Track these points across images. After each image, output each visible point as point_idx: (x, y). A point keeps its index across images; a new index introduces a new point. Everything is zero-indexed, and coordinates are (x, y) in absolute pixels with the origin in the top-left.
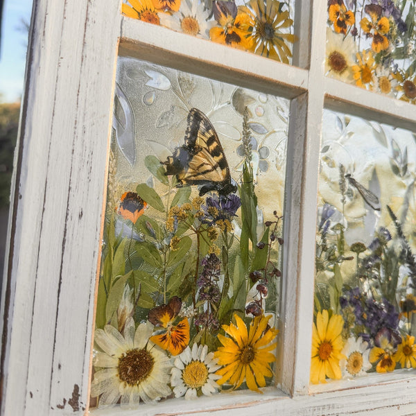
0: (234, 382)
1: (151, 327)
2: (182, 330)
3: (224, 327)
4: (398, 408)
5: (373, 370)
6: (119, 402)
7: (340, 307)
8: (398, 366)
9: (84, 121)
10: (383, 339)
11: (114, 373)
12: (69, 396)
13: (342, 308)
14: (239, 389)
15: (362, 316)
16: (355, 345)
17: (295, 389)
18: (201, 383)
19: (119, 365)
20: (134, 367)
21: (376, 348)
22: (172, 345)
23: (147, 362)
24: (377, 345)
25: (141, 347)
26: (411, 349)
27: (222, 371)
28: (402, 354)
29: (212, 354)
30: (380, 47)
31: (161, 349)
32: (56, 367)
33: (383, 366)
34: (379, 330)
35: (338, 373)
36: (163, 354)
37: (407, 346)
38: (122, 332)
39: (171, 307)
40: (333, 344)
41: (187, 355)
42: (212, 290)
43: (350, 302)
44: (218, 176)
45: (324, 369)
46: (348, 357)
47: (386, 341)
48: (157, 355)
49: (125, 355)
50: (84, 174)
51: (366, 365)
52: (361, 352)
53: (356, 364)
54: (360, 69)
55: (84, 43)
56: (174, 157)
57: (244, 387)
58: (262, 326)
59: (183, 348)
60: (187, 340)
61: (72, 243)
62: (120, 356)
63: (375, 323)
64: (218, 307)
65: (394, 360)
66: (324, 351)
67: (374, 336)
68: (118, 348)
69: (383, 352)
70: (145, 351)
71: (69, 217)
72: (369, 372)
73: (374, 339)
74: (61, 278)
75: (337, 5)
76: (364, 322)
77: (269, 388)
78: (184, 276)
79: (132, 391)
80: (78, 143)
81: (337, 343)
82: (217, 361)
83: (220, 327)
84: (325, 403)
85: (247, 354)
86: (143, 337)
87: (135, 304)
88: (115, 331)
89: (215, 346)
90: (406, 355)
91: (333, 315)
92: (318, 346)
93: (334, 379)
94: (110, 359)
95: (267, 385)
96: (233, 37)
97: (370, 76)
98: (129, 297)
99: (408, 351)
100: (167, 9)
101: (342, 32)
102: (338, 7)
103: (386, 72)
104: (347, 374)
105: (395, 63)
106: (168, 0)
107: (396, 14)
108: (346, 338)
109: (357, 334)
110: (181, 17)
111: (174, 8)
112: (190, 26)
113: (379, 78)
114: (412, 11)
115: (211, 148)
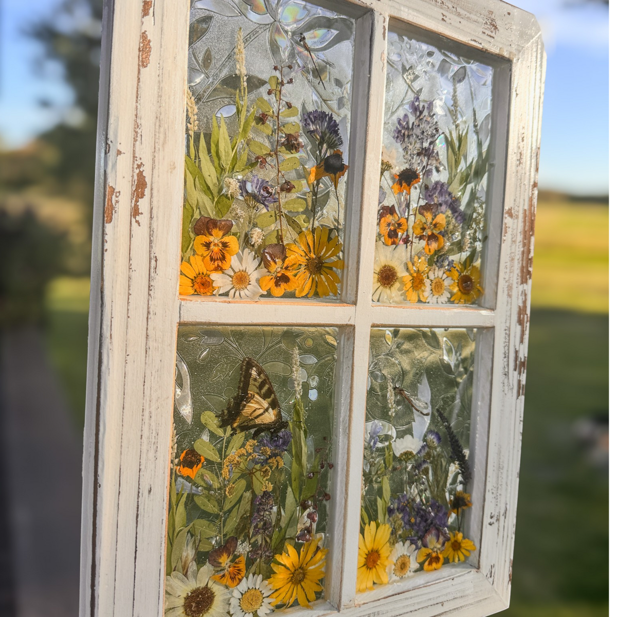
0: (286, 601)
1: (211, 568)
2: (239, 565)
3: (278, 558)
4: (442, 605)
5: (421, 569)
7: (387, 516)
8: (447, 562)
9: (150, 407)
10: (431, 539)
11: (180, 611)
13: (390, 517)
14: (292, 606)
15: (410, 521)
16: (402, 549)
17: (342, 604)
18: (257, 607)
19: (185, 603)
20: (198, 604)
21: (423, 549)
22: (230, 580)
23: (208, 597)
24: (425, 546)
25: (203, 585)
26: (459, 544)
27: (276, 594)
28: (451, 549)
29: (266, 582)
30: (434, 246)
31: (220, 584)
33: (430, 563)
34: (427, 531)
35: (385, 579)
36: (222, 588)
37: (456, 541)
38: (186, 575)
39: (227, 546)
40: (381, 552)
41: (243, 586)
42: (265, 524)
43: (398, 509)
44: (270, 417)
45: (372, 576)
46: (395, 562)
47: (434, 539)
48: (217, 590)
49: (190, 594)
50: (151, 454)
51: (414, 565)
52: (408, 555)
53: (403, 566)
54: (411, 278)
55: (147, 335)
57: (296, 603)
58: (313, 548)
59: (240, 580)
61: (144, 516)
62: (185, 595)
63: (423, 524)
64: (271, 539)
65: (441, 557)
66: (371, 559)
67: (422, 538)
68: (183, 588)
69: (430, 551)
70: (206, 588)
71: (140, 495)
72: (416, 571)
73: (422, 541)
74: (136, 547)
75: (388, 216)
76: (411, 525)
77: (320, 601)
78: (240, 517)
80: (146, 428)
81: (384, 552)
82: (271, 586)
83: (273, 557)
84: (371, 612)
85: (298, 576)
86: (204, 576)
87: (196, 549)
88: (180, 575)
89: (268, 574)
90: (454, 550)
91: (381, 525)
92: (366, 556)
93: (381, 584)
94: (177, 600)
95: (317, 598)
96: (282, 279)
97: (421, 282)
98: (191, 544)
99: (457, 546)
100: (219, 269)
101: (393, 243)
102: (389, 218)
103: (439, 273)
104: (394, 578)
105: (451, 258)
106: (219, 260)
107: (453, 205)
108: (394, 544)
109: (404, 539)
110: (232, 274)
111: (225, 266)
112: (241, 279)
113: (431, 281)
114: (473, 196)
115: (263, 391)
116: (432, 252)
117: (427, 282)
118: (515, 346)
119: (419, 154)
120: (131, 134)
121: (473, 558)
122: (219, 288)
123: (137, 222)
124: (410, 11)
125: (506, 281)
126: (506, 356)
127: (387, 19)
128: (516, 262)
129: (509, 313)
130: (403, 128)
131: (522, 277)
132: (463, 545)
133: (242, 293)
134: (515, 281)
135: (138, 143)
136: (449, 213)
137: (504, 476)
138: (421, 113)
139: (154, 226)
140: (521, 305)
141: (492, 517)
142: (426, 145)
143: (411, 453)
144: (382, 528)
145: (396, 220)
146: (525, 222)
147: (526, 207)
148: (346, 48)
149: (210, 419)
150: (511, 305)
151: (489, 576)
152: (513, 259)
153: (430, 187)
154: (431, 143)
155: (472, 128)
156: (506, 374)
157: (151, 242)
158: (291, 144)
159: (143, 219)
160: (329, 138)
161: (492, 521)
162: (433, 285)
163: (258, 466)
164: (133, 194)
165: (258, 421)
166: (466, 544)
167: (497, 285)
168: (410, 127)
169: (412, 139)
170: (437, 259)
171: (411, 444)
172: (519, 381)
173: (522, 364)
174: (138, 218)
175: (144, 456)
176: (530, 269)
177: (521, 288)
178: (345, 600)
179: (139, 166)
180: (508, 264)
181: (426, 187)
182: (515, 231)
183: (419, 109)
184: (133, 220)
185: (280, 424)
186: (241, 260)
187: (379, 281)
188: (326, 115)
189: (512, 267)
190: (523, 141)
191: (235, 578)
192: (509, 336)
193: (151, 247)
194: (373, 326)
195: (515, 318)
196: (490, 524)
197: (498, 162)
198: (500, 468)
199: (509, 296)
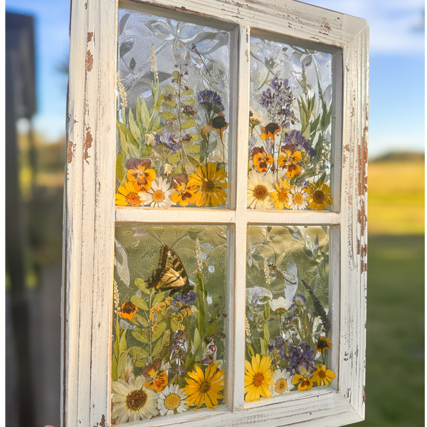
0: (197, 403)
1: (144, 378)
2: (163, 377)
3: (189, 373)
4: (310, 414)
5: (296, 388)
6: (128, 421)
7: (268, 351)
8: (315, 385)
9: (98, 274)
10: (302, 368)
11: (124, 405)
12: (100, 421)
13: (270, 351)
14: (201, 407)
15: (285, 355)
16: (280, 374)
17: (234, 407)
18: (176, 406)
19: (127, 400)
20: (136, 400)
21: (296, 375)
22: (156, 387)
23: (143, 397)
24: (298, 373)
25: (139, 389)
26: (324, 373)
27: (189, 398)
28: (318, 377)
29: (181, 390)
30: (293, 173)
31: (151, 389)
32: (92, 407)
33: (303, 385)
34: (299, 363)
35: (268, 393)
36: (152, 392)
37: (322, 371)
38: (127, 381)
39: (155, 365)
40: (264, 375)
41: (167, 391)
42: (180, 352)
43: (276, 347)
45: (258, 391)
46: (276, 382)
47: (305, 370)
48: (148, 392)
49: (130, 394)
50: (100, 303)
51: (290, 386)
52: (286, 378)
53: (282, 386)
54: (278, 193)
55: (95, 230)
56: (152, 277)
57: (204, 406)
58: (214, 370)
59: (164, 388)
60: (166, 383)
61: (96, 341)
62: (127, 395)
63: (295, 358)
64: (184, 361)
65: (311, 381)
66: (258, 380)
67: (295, 367)
68: (125, 390)
69: (302, 377)
70: (141, 391)
71: (93, 327)
72: (291, 390)
73: (295, 369)
74: (91, 360)
75: (259, 153)
76: (287, 358)
77: (221, 405)
78: (163, 346)
79: (135, 414)
80: (95, 286)
81: (267, 375)
82: (185, 393)
83: (186, 373)
84: (256, 414)
85: (205, 387)
86: (139, 384)
87: (134, 365)
88: (124, 381)
89: (183, 385)
90: (321, 377)
91: (264, 357)
92: (253, 378)
93: (266, 397)
94: (122, 397)
95: (219, 404)
96: (186, 195)
97: (285, 196)
98: (130, 362)
99: (322, 375)
100: (143, 189)
101: (264, 171)
102: (260, 155)
103: (299, 190)
104: (275, 393)
105: (306, 180)
106: (143, 184)
107: (307, 145)
108: (274, 370)
109: (282, 367)
110: (153, 192)
111: (148, 187)
112: (158, 196)
113: (293, 195)
114: (321, 139)
115: (176, 266)
116: (293, 176)
117: (290, 196)
118: (357, 237)
119: (279, 114)
120: (82, 111)
121: (334, 383)
122: (144, 201)
123: (87, 161)
124: (265, 23)
125: (347, 194)
126: (350, 244)
127: (249, 30)
128: (354, 180)
129: (351, 215)
130: (267, 97)
131: (360, 191)
132: (326, 374)
133: (160, 204)
134: (354, 193)
135: (86, 116)
136: (304, 150)
137: (354, 326)
138: (279, 87)
139: (98, 164)
140: (360, 209)
141: (346, 355)
142: (284, 107)
143: (284, 309)
144: (264, 359)
145: (265, 156)
146: (359, 154)
147: (360, 144)
148: (225, 50)
149: (141, 284)
150: (352, 209)
151: (346, 396)
152: (351, 179)
153: (289, 134)
154: (287, 106)
155: (317, 95)
156: (351, 256)
157: (96, 173)
158: (189, 112)
159: (91, 160)
160: (215, 107)
161: (346, 357)
162: (295, 197)
163: (174, 314)
164: (84, 146)
165: (172, 285)
166: (328, 373)
167: (340, 196)
168: (272, 96)
169: (274, 105)
170: (297, 180)
171: (284, 303)
172: (362, 262)
173: (364, 250)
174: (87, 159)
175: (95, 303)
176: (366, 185)
177: (359, 198)
178: (236, 404)
179: (87, 129)
180: (348, 182)
181: (286, 134)
182: (352, 160)
183: (278, 85)
184: (85, 161)
185: (188, 287)
186: (157, 183)
187: (254, 195)
188: (212, 93)
189: (351, 184)
190: (355, 100)
191: (161, 385)
192: (352, 230)
193: (96, 176)
194: (249, 224)
195: (355, 218)
196: (345, 359)
197: (338, 115)
198: (350, 321)
199: (350, 203)
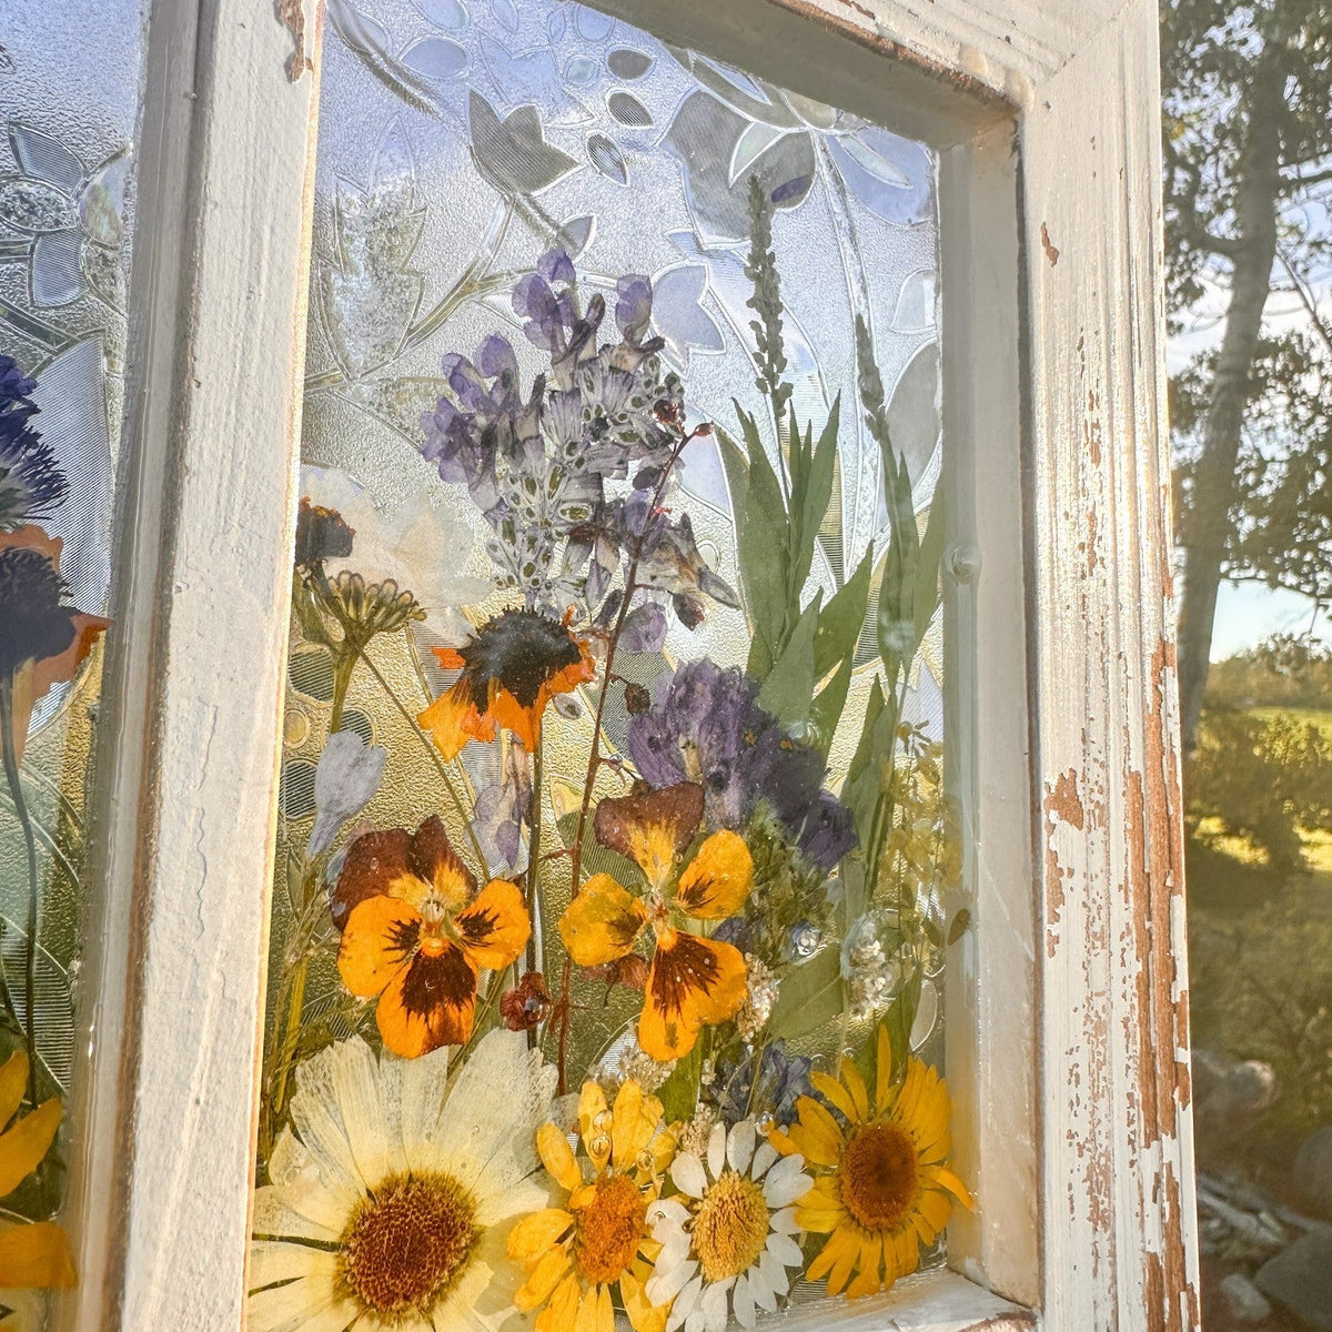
54: (562, 1222)
75: (402, 883)
97: (632, 1228)
101: (443, 1036)
102: (411, 896)
107: (790, 779)
113: (691, 1204)
114: (883, 720)
116: (687, 1040)
117: (666, 1217)
119: (581, 536)
125: (1081, 1147)
128: (1117, 1033)
130: (483, 402)
131: (1150, 1106)
134: (1121, 1131)
136: (768, 819)
138: (584, 331)
140: (1157, 1246)
142: (618, 488)
145: (451, 904)
146: (1138, 835)
147: (1136, 764)
150: (1113, 1264)
152: (1100, 1028)
153: (658, 700)
154: (646, 479)
155: (854, 410)
162: (703, 1225)
167: (1037, 1176)
168: (525, 397)
169: (540, 463)
170: (719, 1069)
177: (1149, 1161)
180: (1082, 1058)
181: (637, 700)
182: (1098, 885)
183: (573, 314)
187: (346, 1289)
189: (1101, 1065)
190: (1097, 460)
197: (989, 556)
199: (1101, 1219)
